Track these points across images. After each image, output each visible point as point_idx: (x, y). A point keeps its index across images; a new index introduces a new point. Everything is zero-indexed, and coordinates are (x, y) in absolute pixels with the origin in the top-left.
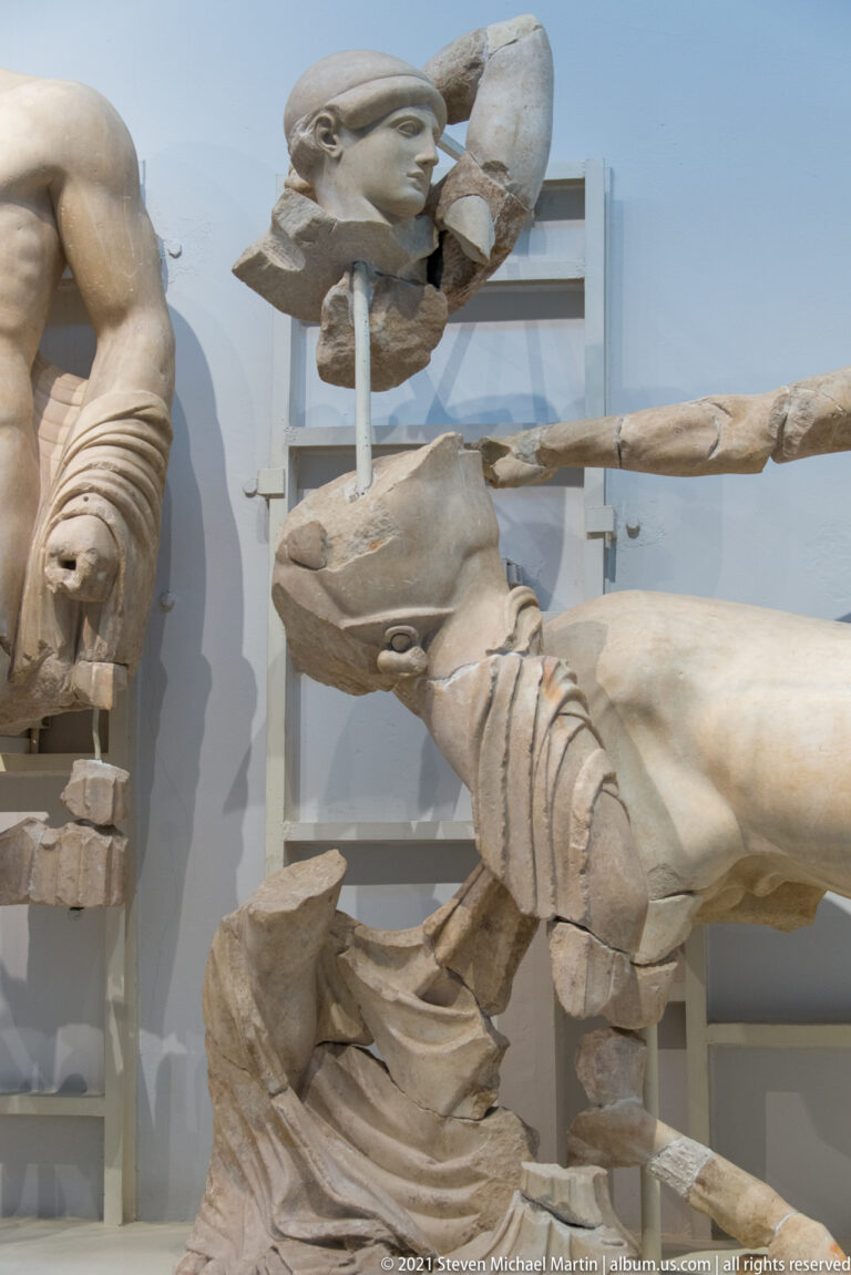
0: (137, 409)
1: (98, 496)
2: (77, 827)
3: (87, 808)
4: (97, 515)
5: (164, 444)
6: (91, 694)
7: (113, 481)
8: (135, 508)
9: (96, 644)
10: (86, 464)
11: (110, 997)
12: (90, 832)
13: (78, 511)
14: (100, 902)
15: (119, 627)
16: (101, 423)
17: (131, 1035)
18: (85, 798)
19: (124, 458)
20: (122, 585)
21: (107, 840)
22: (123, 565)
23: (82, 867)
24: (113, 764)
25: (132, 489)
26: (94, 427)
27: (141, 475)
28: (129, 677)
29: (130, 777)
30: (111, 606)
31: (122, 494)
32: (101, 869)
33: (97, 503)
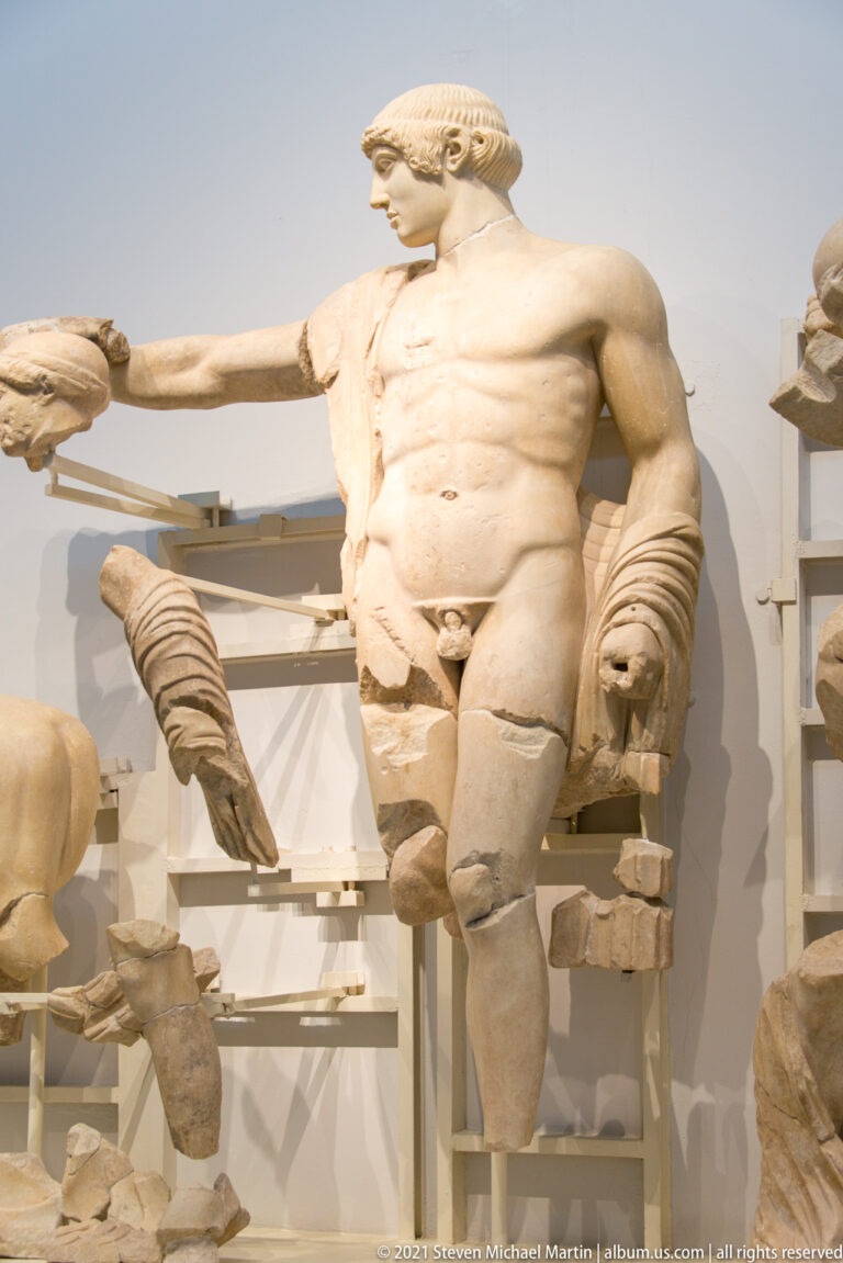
0: (675, 529)
1: (644, 606)
2: (629, 898)
3: (639, 882)
4: (644, 623)
5: (697, 559)
6: (639, 780)
7: (657, 593)
8: (675, 616)
9: (643, 736)
10: (632, 578)
11: (647, 1051)
12: (641, 903)
13: (627, 620)
14: (651, 966)
15: (664, 722)
16: (644, 542)
17: (665, 1085)
18: (636, 873)
19: (665, 572)
20: (666, 684)
21: (656, 911)
22: (667, 666)
23: (635, 935)
24: (659, 843)
25: (673, 599)
26: (638, 545)
27: (681, 587)
28: (670, 765)
29: (674, 854)
30: (656, 703)
31: (665, 604)
32: (651, 936)
33: (643, 612)
